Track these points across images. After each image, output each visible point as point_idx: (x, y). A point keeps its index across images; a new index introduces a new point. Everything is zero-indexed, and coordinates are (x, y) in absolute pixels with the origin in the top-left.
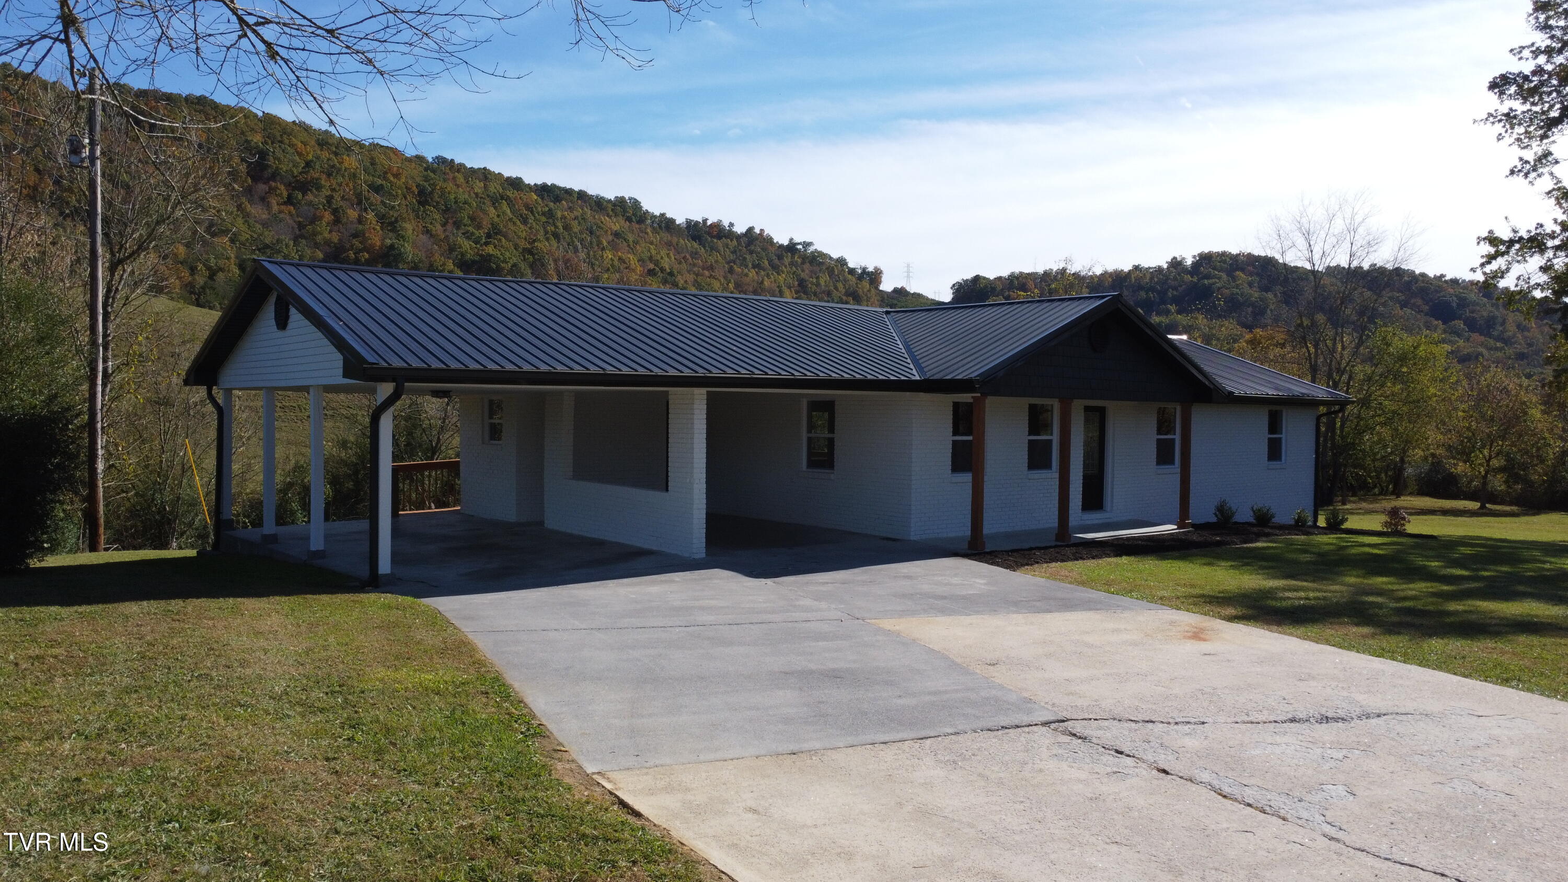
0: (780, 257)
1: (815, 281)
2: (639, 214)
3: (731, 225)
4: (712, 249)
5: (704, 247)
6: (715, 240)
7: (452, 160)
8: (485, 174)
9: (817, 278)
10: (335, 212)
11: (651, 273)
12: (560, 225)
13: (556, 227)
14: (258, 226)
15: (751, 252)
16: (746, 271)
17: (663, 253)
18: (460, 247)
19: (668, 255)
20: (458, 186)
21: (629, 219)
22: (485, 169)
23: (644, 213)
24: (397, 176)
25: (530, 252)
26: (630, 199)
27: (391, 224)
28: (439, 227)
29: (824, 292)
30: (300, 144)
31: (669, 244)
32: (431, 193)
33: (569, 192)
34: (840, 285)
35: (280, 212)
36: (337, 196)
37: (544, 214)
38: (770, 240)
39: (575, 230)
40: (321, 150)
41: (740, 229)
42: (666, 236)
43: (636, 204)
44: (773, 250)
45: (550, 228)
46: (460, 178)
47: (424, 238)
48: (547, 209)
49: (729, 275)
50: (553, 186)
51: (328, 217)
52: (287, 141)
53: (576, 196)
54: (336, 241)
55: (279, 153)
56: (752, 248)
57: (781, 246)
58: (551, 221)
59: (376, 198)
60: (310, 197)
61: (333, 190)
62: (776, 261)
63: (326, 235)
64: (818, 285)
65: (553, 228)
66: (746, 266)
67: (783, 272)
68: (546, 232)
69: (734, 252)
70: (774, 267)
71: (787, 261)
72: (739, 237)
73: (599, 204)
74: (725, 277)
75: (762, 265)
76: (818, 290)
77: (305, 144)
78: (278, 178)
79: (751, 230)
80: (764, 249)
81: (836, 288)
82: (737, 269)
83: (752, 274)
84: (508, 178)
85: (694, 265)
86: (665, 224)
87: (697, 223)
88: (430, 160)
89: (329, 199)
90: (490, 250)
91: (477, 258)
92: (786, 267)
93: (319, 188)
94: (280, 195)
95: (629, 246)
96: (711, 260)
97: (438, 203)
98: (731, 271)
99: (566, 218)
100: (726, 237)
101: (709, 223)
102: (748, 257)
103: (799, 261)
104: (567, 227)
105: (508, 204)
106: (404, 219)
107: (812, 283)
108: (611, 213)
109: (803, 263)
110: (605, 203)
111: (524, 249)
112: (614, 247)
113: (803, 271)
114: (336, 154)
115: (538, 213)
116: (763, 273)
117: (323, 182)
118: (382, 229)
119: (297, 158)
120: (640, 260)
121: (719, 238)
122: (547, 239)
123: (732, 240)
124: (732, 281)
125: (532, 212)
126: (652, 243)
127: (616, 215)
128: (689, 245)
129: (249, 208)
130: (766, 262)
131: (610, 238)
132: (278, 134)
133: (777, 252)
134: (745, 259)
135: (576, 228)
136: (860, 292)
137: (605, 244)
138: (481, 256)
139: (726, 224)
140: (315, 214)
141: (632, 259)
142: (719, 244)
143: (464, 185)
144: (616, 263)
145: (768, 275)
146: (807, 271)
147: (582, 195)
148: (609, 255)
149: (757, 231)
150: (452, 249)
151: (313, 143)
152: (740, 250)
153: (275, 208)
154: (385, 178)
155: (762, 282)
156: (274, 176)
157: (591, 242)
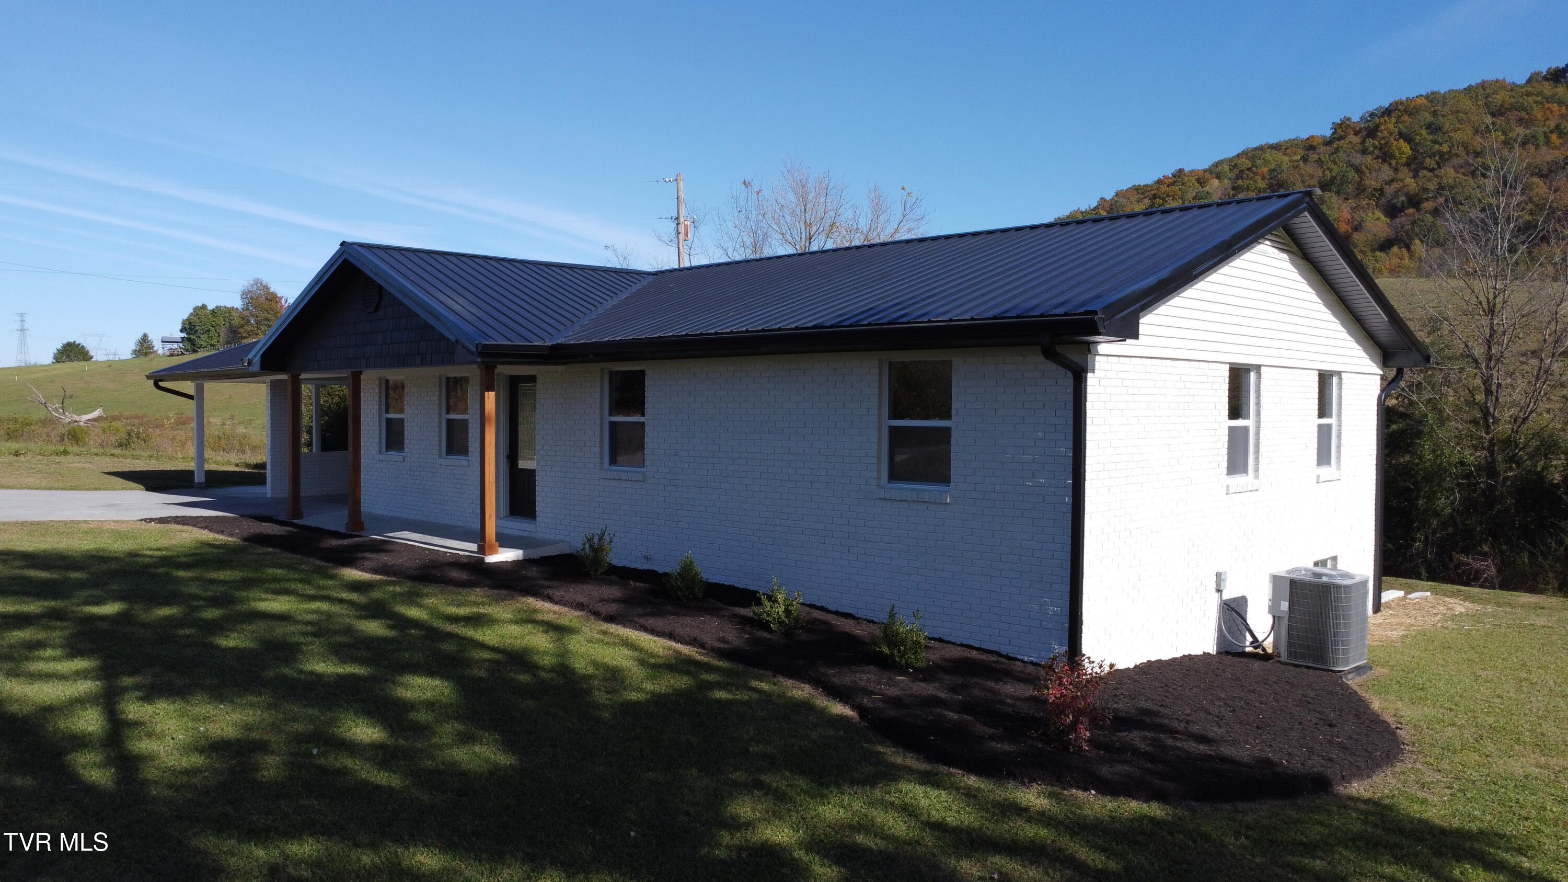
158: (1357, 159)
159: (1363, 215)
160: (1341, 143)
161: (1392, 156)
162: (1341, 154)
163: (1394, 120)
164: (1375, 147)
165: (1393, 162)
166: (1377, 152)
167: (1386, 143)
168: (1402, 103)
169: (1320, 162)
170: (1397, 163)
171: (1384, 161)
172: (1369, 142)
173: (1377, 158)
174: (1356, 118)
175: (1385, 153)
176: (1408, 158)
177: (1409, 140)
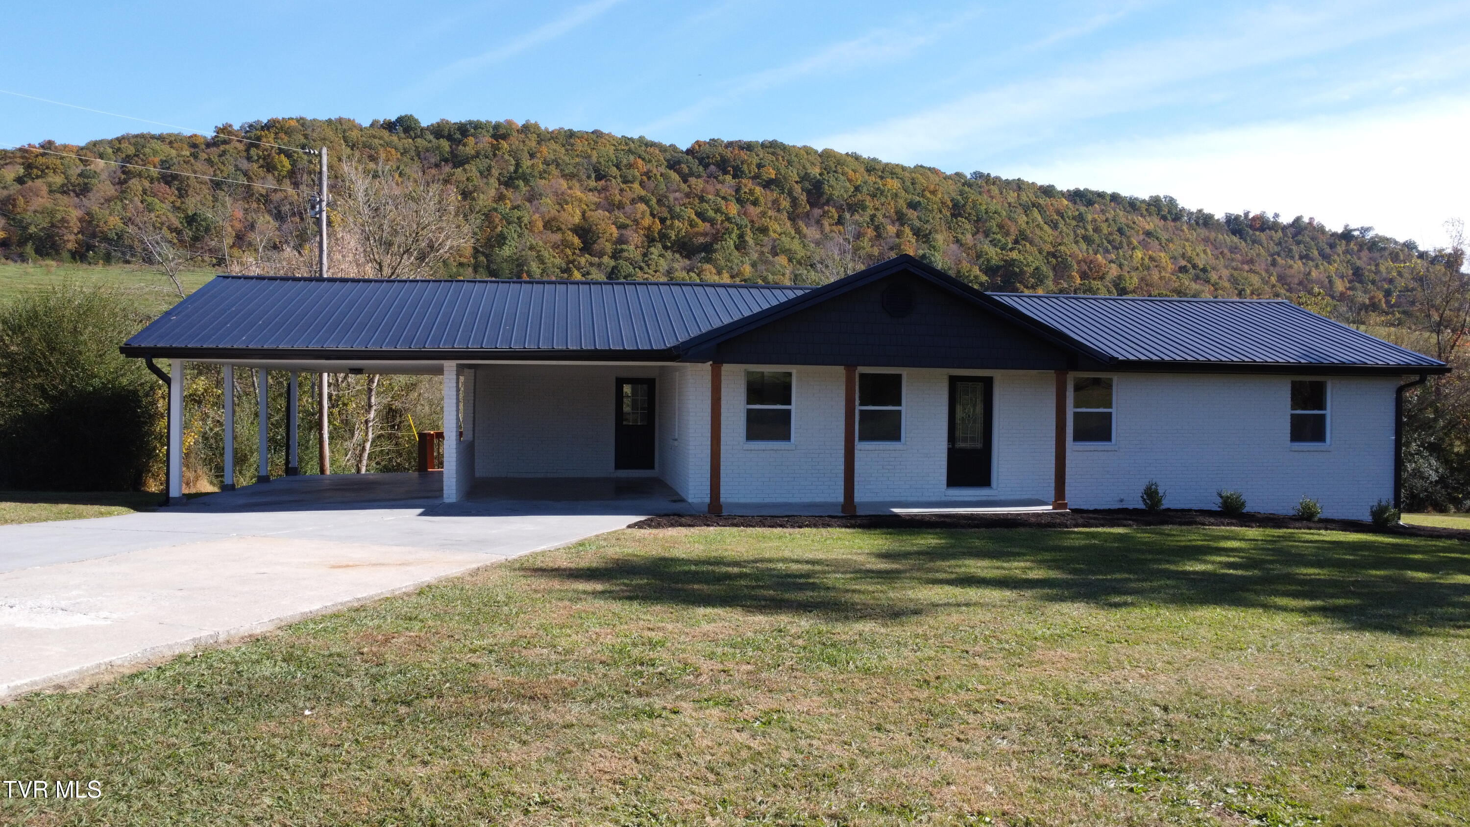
0: (1332, 246)
1: (1374, 268)
2: (1174, 212)
3: (1276, 215)
4: (1255, 241)
5: (1245, 241)
6: (1257, 233)
7: (989, 175)
8: (1019, 185)
9: (1377, 265)
10: (877, 228)
11: (1183, 269)
12: (1090, 227)
13: (1086, 230)
14: (812, 245)
15: (1298, 243)
16: (1291, 262)
17: (1200, 248)
18: (987, 254)
19: (1205, 252)
20: (992, 197)
21: (1164, 218)
22: (1019, 180)
23: (1181, 211)
24: (934, 193)
25: (1054, 255)
26: (1165, 197)
27: (926, 236)
28: (969, 236)
29: (1384, 279)
30: (850, 172)
31: (1206, 240)
32: (964, 205)
33: (1101, 195)
34: (1405, 272)
35: (832, 231)
36: (879, 215)
37: (1074, 218)
38: (1320, 229)
39: (1105, 231)
40: (869, 175)
41: (1286, 219)
42: (1203, 232)
43: (1172, 202)
44: (1324, 238)
45: (1081, 232)
46: (995, 190)
47: (954, 247)
48: (1077, 213)
49: (1272, 268)
50: (1086, 190)
51: (871, 233)
52: (840, 171)
53: (1108, 198)
54: (876, 254)
55: (832, 182)
57: (1334, 235)
58: (1081, 224)
59: (912, 214)
60: (857, 217)
61: (877, 209)
62: (1328, 250)
63: (868, 249)
64: (1377, 272)
65: (1083, 231)
66: (1292, 258)
67: (1335, 261)
68: (1076, 236)
69: (1279, 244)
70: (1326, 257)
71: (1340, 249)
72: (1284, 228)
73: (1133, 205)
74: (1267, 271)
75: (1311, 255)
76: (1377, 278)
77: (854, 171)
78: (831, 203)
79: (1298, 220)
80: (1314, 239)
81: (1398, 276)
82: (1279, 260)
83: (1299, 265)
84: (1041, 187)
85: (1233, 260)
86: (1204, 220)
87: (1237, 217)
88: (969, 176)
89: (873, 217)
90: (1014, 255)
91: (1001, 263)
92: (1339, 255)
93: (864, 208)
94: (832, 217)
95: (1160, 244)
96: (1253, 253)
97: (970, 214)
98: (1274, 263)
99: (1096, 220)
100: (1270, 229)
101: (1251, 216)
102: (1294, 248)
103: (1356, 248)
104: (1097, 230)
105: (1039, 211)
106: (936, 231)
107: (1370, 271)
108: (1145, 213)
109: (1360, 250)
110: (1138, 204)
111: (1048, 253)
112: (1145, 245)
113: (1359, 258)
114: (882, 178)
115: (1068, 217)
116: (1311, 263)
117: (867, 203)
118: (917, 241)
119: (848, 184)
120: (1173, 258)
121: (1262, 229)
122: (1076, 242)
123: (1276, 232)
124: (1275, 274)
125: (1062, 217)
126: (1187, 240)
127: (1150, 214)
128: (1228, 240)
129: (805, 230)
130: (1316, 253)
131: (1141, 237)
132: (833, 166)
133: (1329, 241)
134: (1290, 250)
135: (1105, 229)
137: (1135, 242)
138: (1005, 261)
139: (1270, 215)
140: (859, 232)
141: (1164, 257)
142: (1262, 236)
143: (998, 196)
144: (1146, 262)
145: (1317, 266)
146: (1365, 259)
147: (1115, 198)
148: (1139, 254)
149: (1306, 220)
150: (979, 256)
151: (862, 170)
152: (1286, 242)
153: (827, 228)
154: (923, 196)
155: (1309, 273)
156: (827, 203)
157: (1121, 242)
158: (244, 165)
159: (254, 216)
160: (227, 147)
161: (275, 168)
162: (228, 156)
163: (273, 135)
164: (259, 157)
165: (276, 173)
166: (261, 161)
167: (269, 155)
168: (278, 122)
169: (209, 161)
170: (279, 175)
171: (268, 171)
172: (253, 151)
173: (262, 166)
174: (236, 127)
175: (268, 164)
176: (288, 172)
177: (289, 155)
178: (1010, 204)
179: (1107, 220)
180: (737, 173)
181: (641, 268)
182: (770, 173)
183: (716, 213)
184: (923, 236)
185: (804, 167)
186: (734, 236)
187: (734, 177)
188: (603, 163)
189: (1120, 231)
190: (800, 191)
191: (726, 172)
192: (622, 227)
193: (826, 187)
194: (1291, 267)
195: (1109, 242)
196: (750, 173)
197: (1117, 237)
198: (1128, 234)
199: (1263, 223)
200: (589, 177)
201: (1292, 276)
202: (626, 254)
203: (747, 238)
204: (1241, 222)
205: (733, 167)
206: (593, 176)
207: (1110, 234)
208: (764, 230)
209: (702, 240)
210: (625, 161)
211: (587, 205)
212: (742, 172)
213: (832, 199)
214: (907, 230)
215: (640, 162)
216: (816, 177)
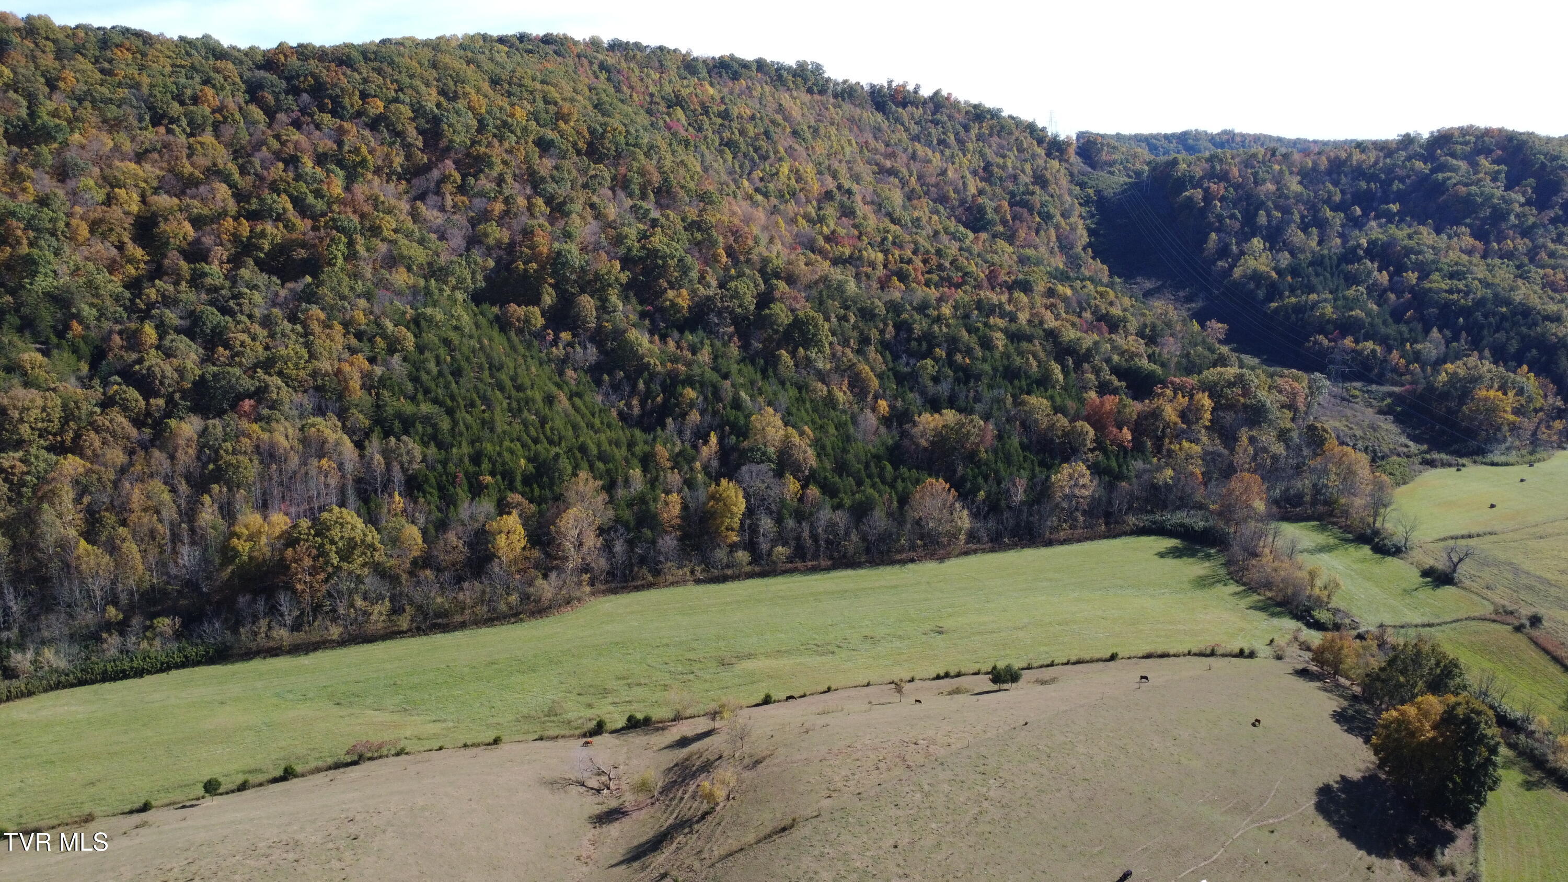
0: (967, 128)
1: (1001, 161)
2: (820, 82)
3: (917, 88)
4: (897, 120)
5: (888, 119)
6: (900, 110)
7: (627, 41)
9: (1005, 157)
10: (507, 201)
11: (827, 195)
12: (735, 125)
13: (733, 133)
14: (434, 236)
15: (936, 123)
16: (929, 152)
17: (845, 138)
18: (628, 235)
21: (810, 91)
22: (661, 47)
23: (826, 81)
26: (812, 63)
29: (1010, 176)
31: (851, 122)
32: (602, 134)
34: (1028, 167)
35: (455, 208)
37: (719, 115)
38: (956, 105)
39: (751, 134)
41: (926, 92)
42: (847, 107)
43: (818, 69)
44: (960, 117)
45: (726, 134)
46: (635, 70)
48: (723, 107)
49: (911, 159)
50: (732, 57)
51: (500, 208)
52: (460, 92)
53: (754, 69)
55: (453, 118)
56: (938, 116)
57: (969, 112)
58: (726, 123)
60: (482, 181)
63: (497, 234)
64: (1004, 167)
66: (931, 145)
67: (968, 150)
68: (721, 140)
69: (919, 124)
70: (960, 145)
71: (974, 131)
72: (925, 102)
73: (778, 76)
74: (908, 166)
75: (948, 141)
76: (1004, 175)
77: (478, 91)
78: (452, 155)
79: (937, 93)
80: (950, 117)
81: (1023, 171)
82: (921, 151)
83: (937, 160)
85: (875, 151)
86: (848, 93)
87: (881, 88)
89: (500, 181)
91: (643, 253)
92: (972, 142)
93: (490, 165)
96: (895, 137)
97: (608, 150)
98: (914, 157)
99: (742, 118)
100: (912, 104)
101: (894, 83)
102: (933, 130)
103: (987, 129)
104: (742, 132)
106: (572, 200)
107: (998, 166)
108: (792, 89)
109: (991, 135)
110: (785, 74)
113: (990, 146)
116: (948, 152)
117: (494, 159)
118: (551, 223)
121: (904, 106)
122: (721, 152)
123: (917, 108)
127: (797, 90)
128: (872, 118)
130: (952, 138)
131: (788, 138)
132: (451, 86)
133: (963, 119)
134: (930, 134)
135: (751, 131)
136: (1048, 175)
139: (911, 86)
140: (486, 207)
141: (809, 170)
142: (904, 113)
143: (639, 82)
144: (793, 181)
145: (953, 159)
146: (994, 145)
148: (784, 167)
149: (944, 94)
150: (619, 240)
152: (926, 119)
153: (449, 202)
154: (555, 128)
157: (767, 151)
178: (652, 95)
179: (753, 118)
180: (337, 111)
181: (232, 313)
182: (377, 106)
183: (315, 198)
184: (558, 209)
185: (418, 92)
186: (341, 247)
187: (334, 113)
188: (158, 95)
189: (767, 133)
190: (415, 132)
191: (322, 109)
192: (197, 222)
193: (446, 127)
194: (929, 161)
195: (756, 150)
196: (352, 105)
197: (763, 144)
198: (775, 137)
199: (905, 98)
200: (141, 120)
201: (931, 175)
202: (208, 281)
203: (358, 247)
204: (884, 96)
205: (330, 97)
206: (147, 118)
207: (756, 138)
208: (375, 231)
209: (302, 253)
210: (189, 92)
211: (146, 181)
212: (344, 108)
213: (453, 147)
214: (539, 201)
215: (210, 92)
216: (432, 111)
